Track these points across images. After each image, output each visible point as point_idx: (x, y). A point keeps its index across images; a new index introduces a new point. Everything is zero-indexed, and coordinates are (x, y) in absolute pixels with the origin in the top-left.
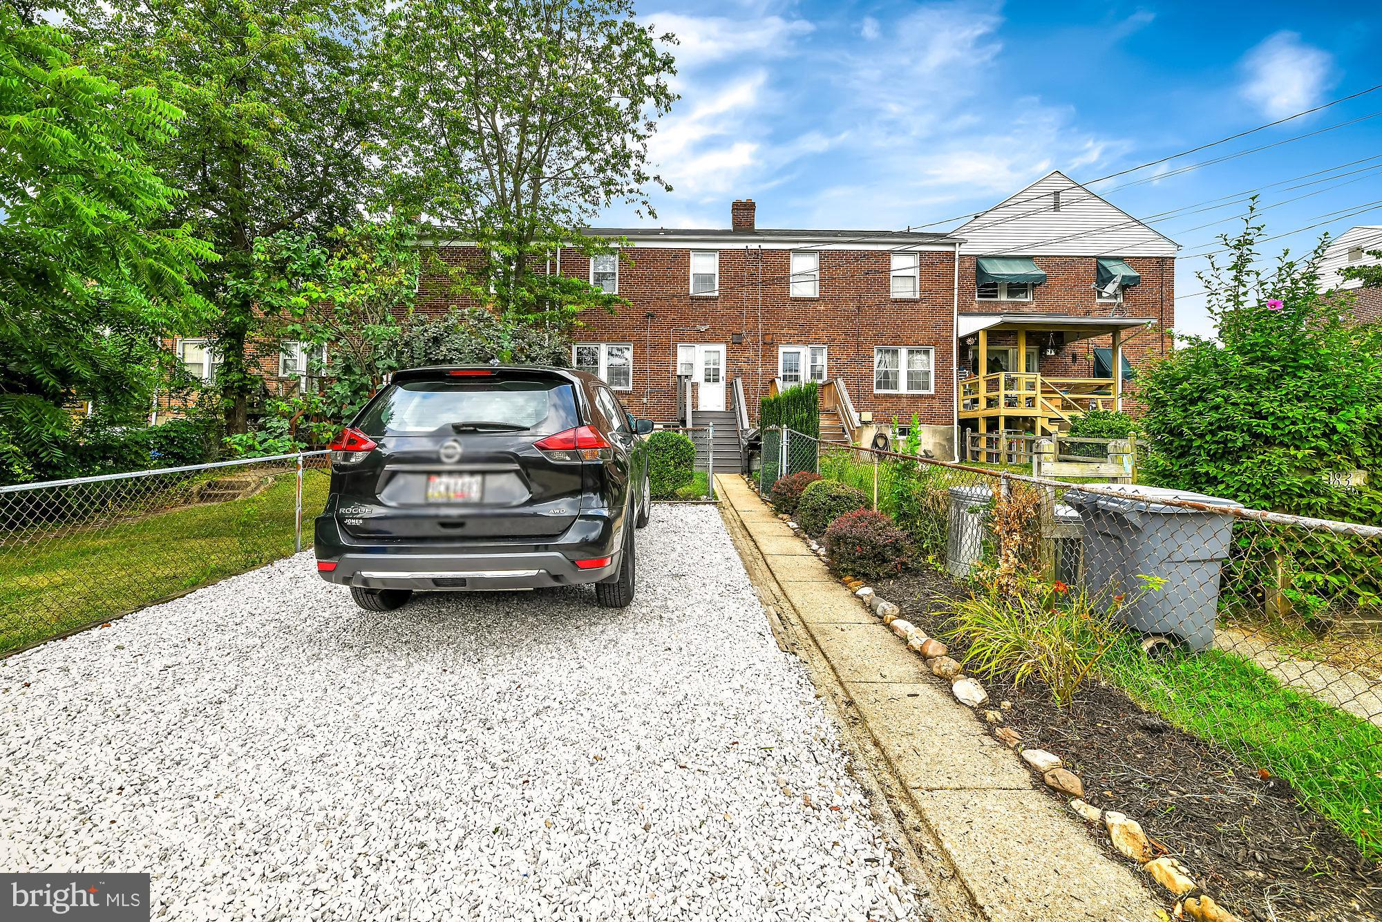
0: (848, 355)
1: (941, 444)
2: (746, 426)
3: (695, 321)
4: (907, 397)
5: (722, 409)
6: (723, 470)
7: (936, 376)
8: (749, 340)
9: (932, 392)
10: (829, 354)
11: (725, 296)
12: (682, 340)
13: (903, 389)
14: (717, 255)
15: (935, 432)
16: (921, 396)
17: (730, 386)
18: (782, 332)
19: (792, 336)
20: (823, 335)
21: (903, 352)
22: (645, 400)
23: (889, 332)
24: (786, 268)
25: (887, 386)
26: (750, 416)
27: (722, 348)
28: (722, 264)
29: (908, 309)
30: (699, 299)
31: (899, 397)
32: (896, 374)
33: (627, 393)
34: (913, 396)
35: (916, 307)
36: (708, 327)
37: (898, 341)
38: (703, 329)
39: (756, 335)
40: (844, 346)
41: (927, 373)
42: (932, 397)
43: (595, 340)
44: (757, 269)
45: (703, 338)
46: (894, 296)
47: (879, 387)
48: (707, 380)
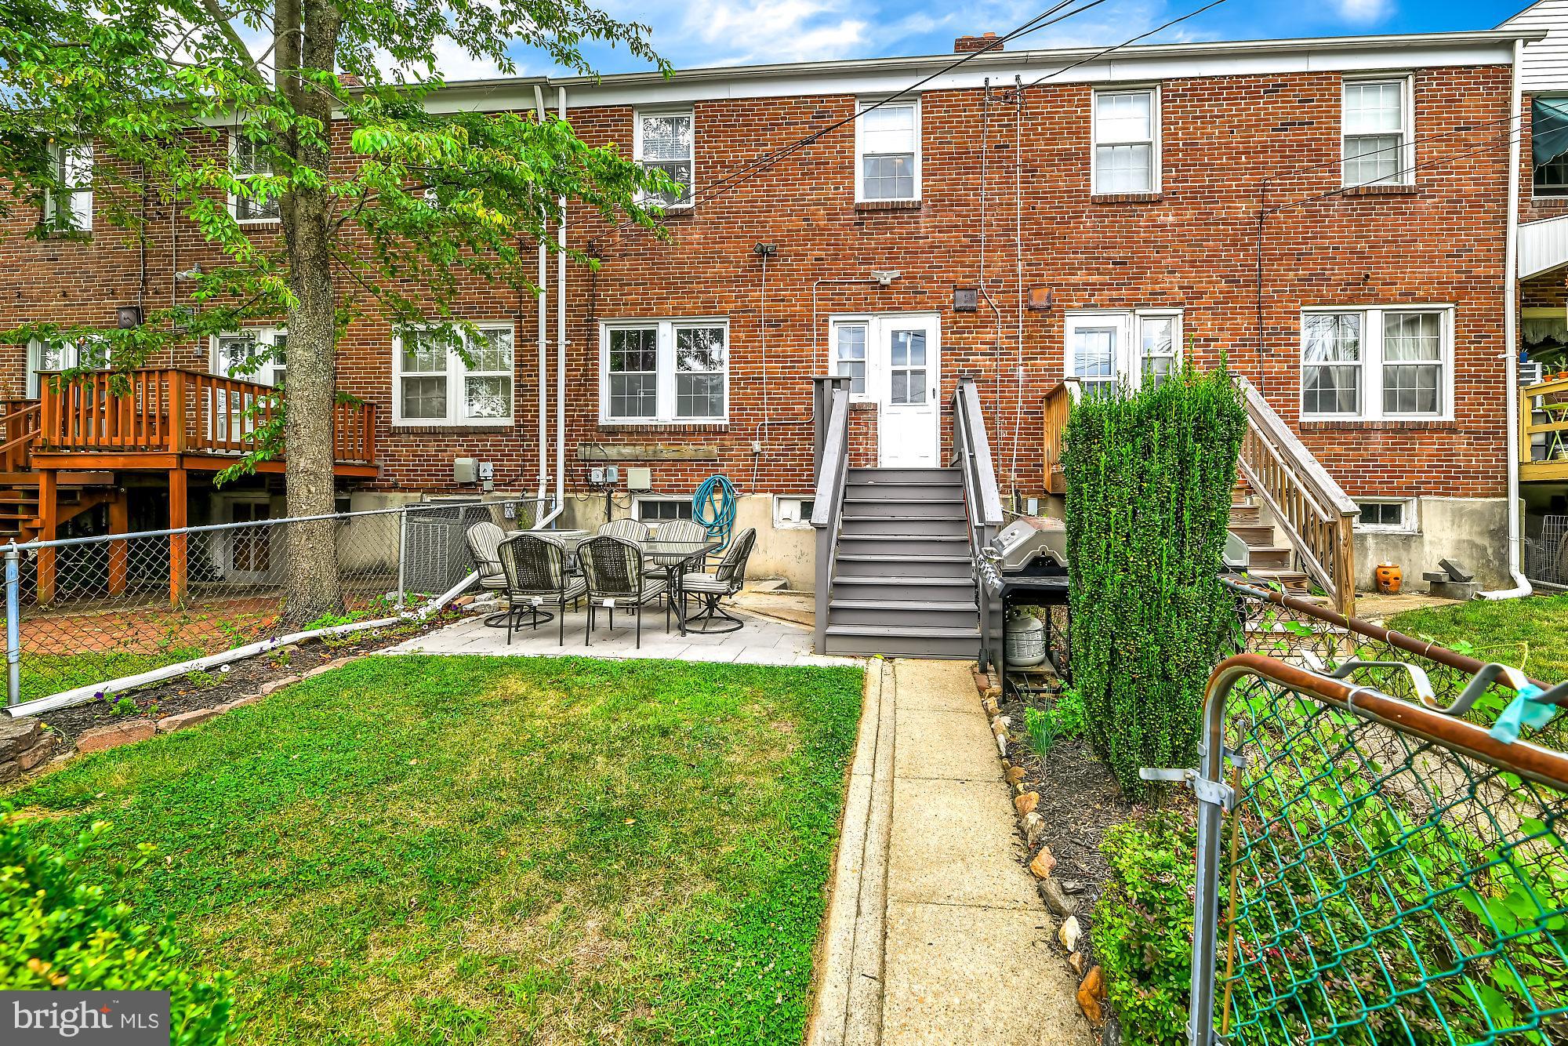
0: (1235, 331)
1: (1473, 545)
2: (994, 511)
3: (867, 261)
4: (1387, 429)
5: (933, 461)
6: (935, 647)
7: (1459, 379)
8: (994, 301)
9: (1449, 416)
10: (1187, 328)
11: (937, 201)
12: (840, 308)
13: (1372, 409)
14: (918, 107)
15: (1458, 514)
16: (1420, 428)
17: (951, 409)
18: (1073, 279)
19: (1094, 288)
20: (1172, 283)
21: (1374, 319)
22: (757, 446)
23: (1338, 273)
24: (1081, 129)
25: (1329, 403)
26: (1000, 479)
27: (930, 324)
28: (927, 129)
29: (1382, 213)
30: (877, 209)
31: (1364, 429)
32: (1353, 375)
33: (717, 431)
34: (1401, 428)
35: (1408, 207)
36: (896, 274)
37: (1360, 291)
38: (886, 278)
39: (1011, 288)
40: (1221, 308)
41: (1433, 372)
42: (1450, 429)
43: (646, 312)
44: (1012, 131)
45: (885, 300)
46: (1348, 182)
47: (1310, 406)
48: (898, 398)
